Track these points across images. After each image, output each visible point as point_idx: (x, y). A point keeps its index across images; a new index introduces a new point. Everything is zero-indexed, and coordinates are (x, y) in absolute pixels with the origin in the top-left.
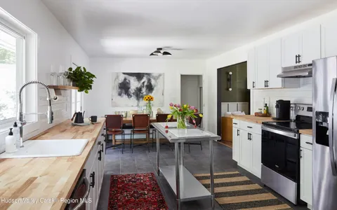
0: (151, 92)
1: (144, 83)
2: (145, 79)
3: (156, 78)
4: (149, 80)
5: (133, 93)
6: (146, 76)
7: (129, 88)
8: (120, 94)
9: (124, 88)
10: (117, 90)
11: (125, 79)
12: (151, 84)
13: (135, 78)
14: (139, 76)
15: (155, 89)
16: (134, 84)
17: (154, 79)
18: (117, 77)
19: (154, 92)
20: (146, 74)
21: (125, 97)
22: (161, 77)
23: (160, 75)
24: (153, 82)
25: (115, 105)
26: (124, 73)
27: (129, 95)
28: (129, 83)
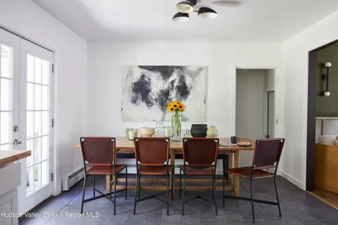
0: (186, 98)
1: (173, 82)
2: (175, 77)
3: (194, 75)
4: (182, 79)
5: (156, 100)
6: (176, 70)
7: (149, 91)
8: (134, 101)
9: (141, 90)
10: (129, 95)
11: (143, 76)
12: (184, 84)
13: (159, 74)
14: (165, 71)
15: (192, 92)
16: (157, 84)
17: (191, 75)
18: (131, 73)
19: (190, 97)
20: (178, 67)
21: (143, 105)
22: (202, 73)
23: (200, 69)
24: (188, 81)
25: (126, 118)
26: (141, 67)
27: (149, 103)
28: (149, 83)
